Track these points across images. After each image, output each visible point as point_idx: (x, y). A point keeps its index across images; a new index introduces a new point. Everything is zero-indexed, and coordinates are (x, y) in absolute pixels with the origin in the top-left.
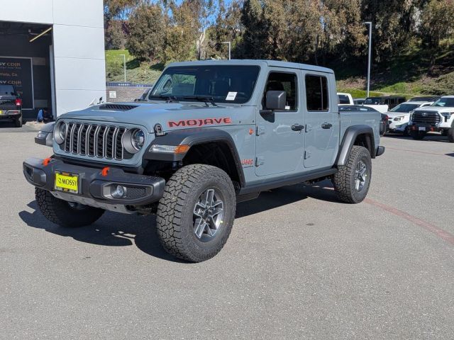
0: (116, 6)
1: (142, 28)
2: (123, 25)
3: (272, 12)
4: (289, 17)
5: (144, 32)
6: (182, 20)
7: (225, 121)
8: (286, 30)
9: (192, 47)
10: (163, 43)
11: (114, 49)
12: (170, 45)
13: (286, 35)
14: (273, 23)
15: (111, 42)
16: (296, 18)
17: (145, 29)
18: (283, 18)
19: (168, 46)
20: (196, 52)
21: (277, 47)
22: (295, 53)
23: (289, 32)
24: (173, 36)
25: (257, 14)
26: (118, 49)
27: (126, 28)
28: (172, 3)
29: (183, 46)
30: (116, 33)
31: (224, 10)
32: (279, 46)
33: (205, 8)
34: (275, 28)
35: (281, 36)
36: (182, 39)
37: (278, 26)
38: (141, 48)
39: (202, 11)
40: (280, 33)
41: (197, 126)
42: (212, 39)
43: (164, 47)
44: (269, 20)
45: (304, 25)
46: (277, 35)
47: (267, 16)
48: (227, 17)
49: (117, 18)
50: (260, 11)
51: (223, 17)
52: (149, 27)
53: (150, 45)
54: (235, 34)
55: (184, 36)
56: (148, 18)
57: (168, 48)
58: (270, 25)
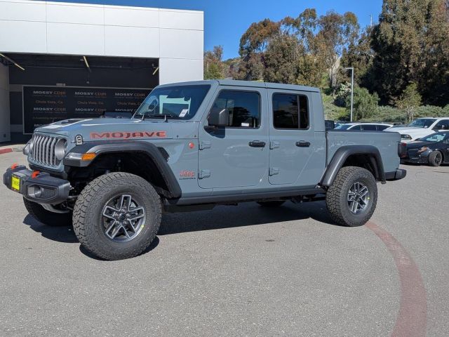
0: (257, 40)
1: (277, 59)
2: (263, 57)
3: (403, 35)
4: (423, 39)
5: (279, 62)
6: (315, 49)
7: (158, 134)
8: (420, 53)
9: (325, 75)
10: (296, 72)
11: (253, 80)
12: (302, 73)
13: (419, 59)
14: (404, 47)
15: (250, 73)
16: (430, 40)
17: (280, 60)
18: (415, 41)
19: (300, 74)
20: (329, 79)
21: (409, 71)
22: (431, 77)
23: (423, 55)
24: (305, 65)
25: (386, 38)
26: (256, 79)
27: (264, 59)
28: (309, 33)
29: (315, 74)
30: (255, 65)
31: (357, 37)
32: (411, 71)
33: (343, 35)
34: (407, 52)
35: (413, 59)
36: (315, 67)
37: (410, 49)
38: (276, 78)
39: (339, 38)
40: (412, 56)
41: (124, 138)
42: (344, 66)
43: (297, 76)
44: (399, 43)
45: (439, 47)
46: (409, 59)
47: (398, 40)
48: (360, 43)
49: (257, 51)
50: (390, 35)
51: (356, 43)
52: (284, 57)
53: (284, 75)
54: (368, 60)
55: (317, 65)
56: (283, 49)
57: (300, 76)
58: (401, 48)
